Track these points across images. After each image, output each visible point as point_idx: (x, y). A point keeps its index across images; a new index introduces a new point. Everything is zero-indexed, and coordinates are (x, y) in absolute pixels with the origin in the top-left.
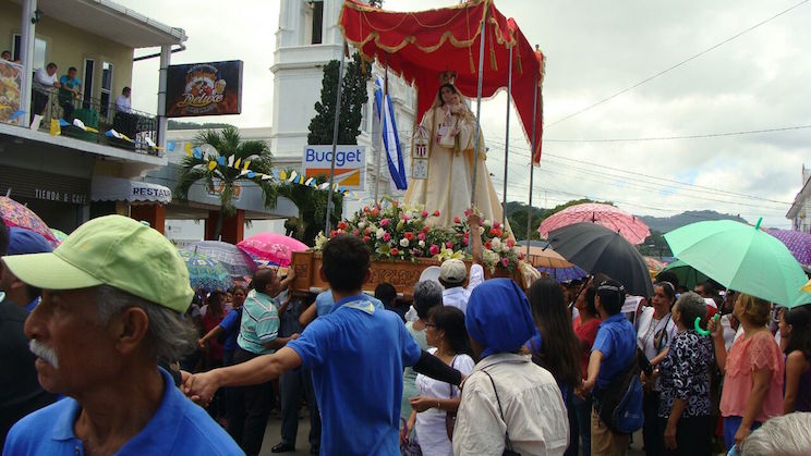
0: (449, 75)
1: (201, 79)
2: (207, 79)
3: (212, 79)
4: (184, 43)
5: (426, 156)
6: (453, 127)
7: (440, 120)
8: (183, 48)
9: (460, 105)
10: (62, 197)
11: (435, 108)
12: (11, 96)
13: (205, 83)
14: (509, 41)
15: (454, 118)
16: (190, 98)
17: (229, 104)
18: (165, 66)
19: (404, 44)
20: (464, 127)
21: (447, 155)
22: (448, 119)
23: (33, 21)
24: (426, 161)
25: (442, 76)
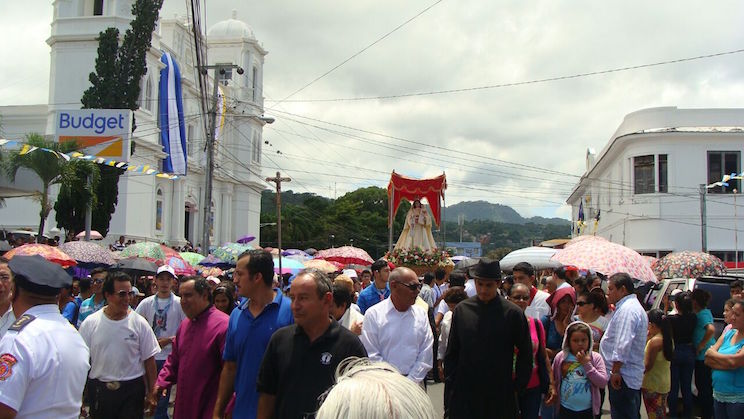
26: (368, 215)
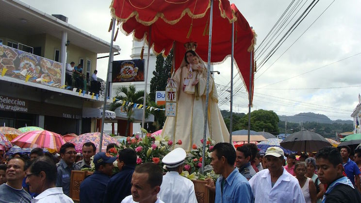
0: (191, 44)
1: (127, 67)
2: (130, 67)
3: (132, 66)
4: (119, 52)
5: (175, 100)
6: (194, 79)
7: (185, 75)
8: (119, 54)
9: (199, 64)
10: (72, 117)
11: (182, 68)
12: (58, 76)
13: (129, 69)
14: (231, 18)
15: (195, 73)
16: (123, 75)
17: (140, 77)
18: (112, 61)
19: (155, 19)
20: (202, 79)
21: (190, 99)
22: (190, 74)
23: (66, 45)
24: (175, 104)
25: (186, 45)
26: (259, 123)
